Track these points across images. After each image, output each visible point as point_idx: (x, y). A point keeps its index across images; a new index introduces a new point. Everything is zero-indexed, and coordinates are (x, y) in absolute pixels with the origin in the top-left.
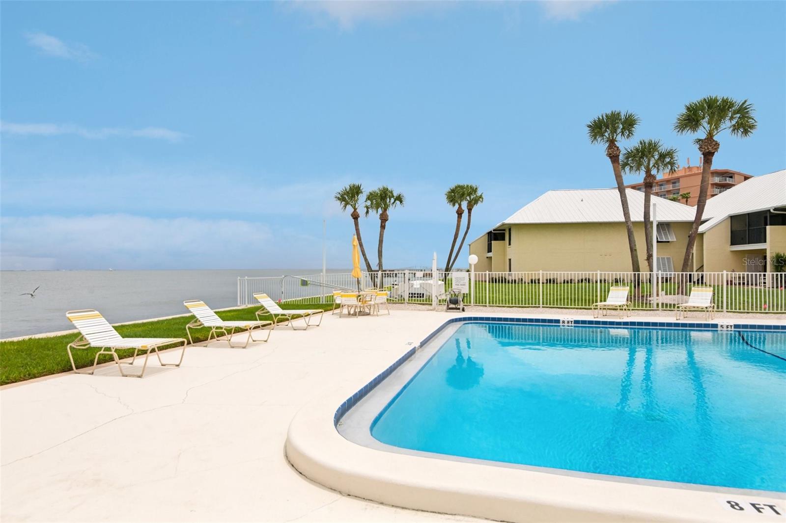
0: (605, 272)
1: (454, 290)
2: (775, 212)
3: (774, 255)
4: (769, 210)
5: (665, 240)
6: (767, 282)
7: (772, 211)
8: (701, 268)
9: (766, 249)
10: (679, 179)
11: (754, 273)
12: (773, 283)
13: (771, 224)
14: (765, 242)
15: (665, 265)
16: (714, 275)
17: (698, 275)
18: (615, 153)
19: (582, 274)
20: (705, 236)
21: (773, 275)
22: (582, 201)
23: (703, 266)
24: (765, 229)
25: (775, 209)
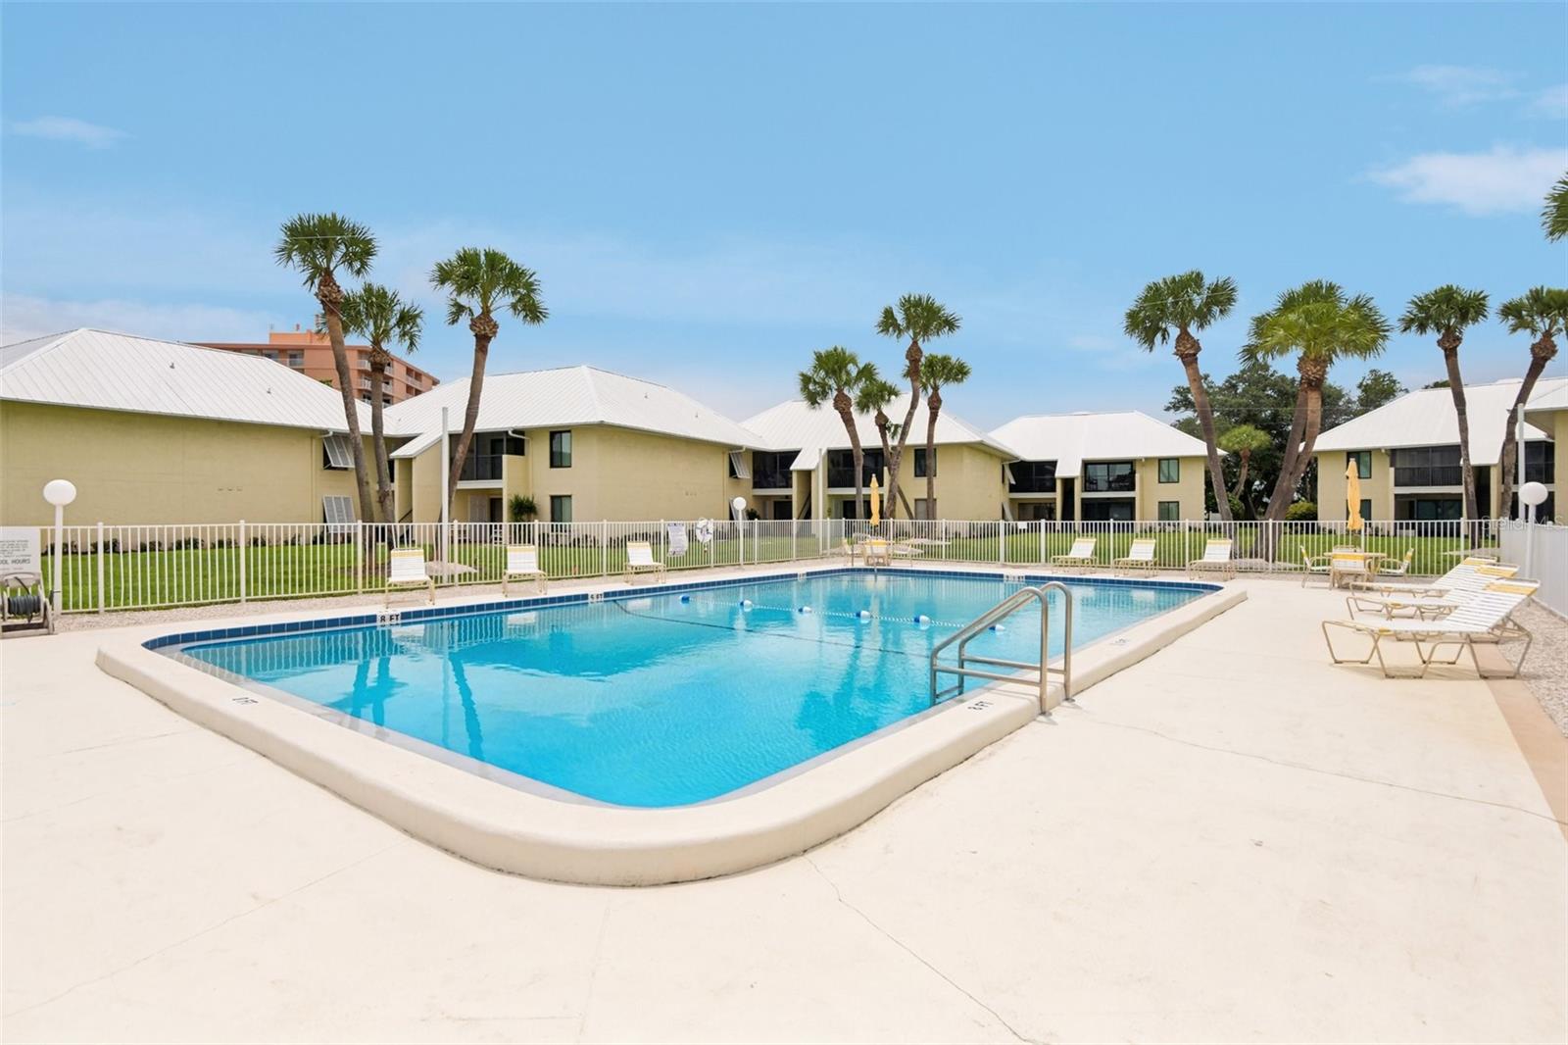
0: (196, 526)
1: (19, 576)
2: (515, 435)
3: (513, 498)
4: (507, 432)
5: (342, 466)
6: (503, 537)
7: (510, 433)
8: (408, 516)
9: (501, 489)
10: (303, 350)
11: (478, 524)
12: (510, 538)
13: (508, 453)
14: (501, 478)
15: (342, 512)
16: (425, 527)
17: (401, 527)
18: (334, 295)
19: (143, 531)
20: (414, 464)
21: (510, 526)
22: (172, 367)
23: (411, 511)
24: (501, 458)
25: (514, 432)
